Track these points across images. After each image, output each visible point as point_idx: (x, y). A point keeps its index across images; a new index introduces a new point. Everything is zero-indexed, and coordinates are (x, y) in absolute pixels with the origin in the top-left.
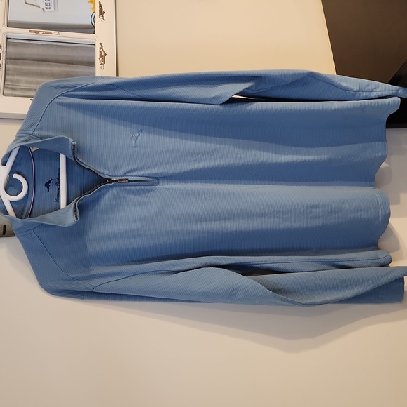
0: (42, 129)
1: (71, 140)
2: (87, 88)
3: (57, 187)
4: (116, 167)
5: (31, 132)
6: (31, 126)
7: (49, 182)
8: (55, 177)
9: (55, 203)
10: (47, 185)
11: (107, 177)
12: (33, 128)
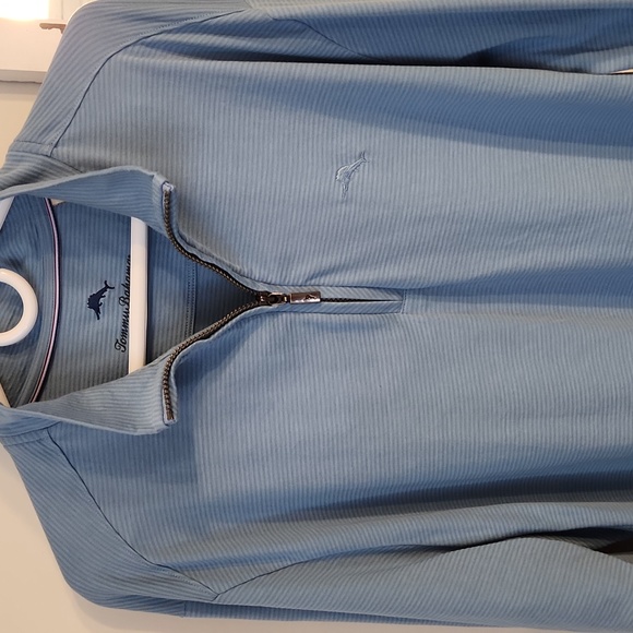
0: (78, 139)
1: (159, 179)
2: (216, 26)
3: (122, 309)
4: (286, 261)
5: (47, 149)
6: (48, 129)
7: (100, 294)
8: (116, 282)
9: (115, 354)
10: (95, 303)
11: (262, 288)
12: (53, 136)
